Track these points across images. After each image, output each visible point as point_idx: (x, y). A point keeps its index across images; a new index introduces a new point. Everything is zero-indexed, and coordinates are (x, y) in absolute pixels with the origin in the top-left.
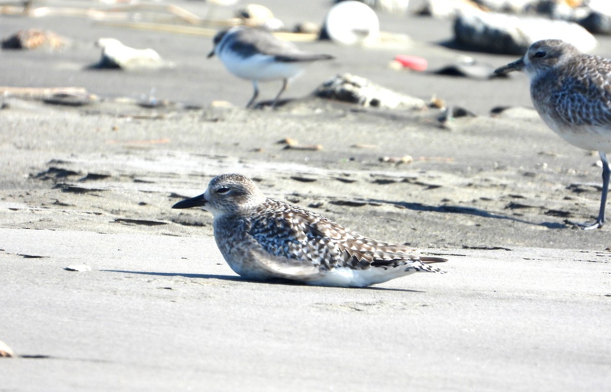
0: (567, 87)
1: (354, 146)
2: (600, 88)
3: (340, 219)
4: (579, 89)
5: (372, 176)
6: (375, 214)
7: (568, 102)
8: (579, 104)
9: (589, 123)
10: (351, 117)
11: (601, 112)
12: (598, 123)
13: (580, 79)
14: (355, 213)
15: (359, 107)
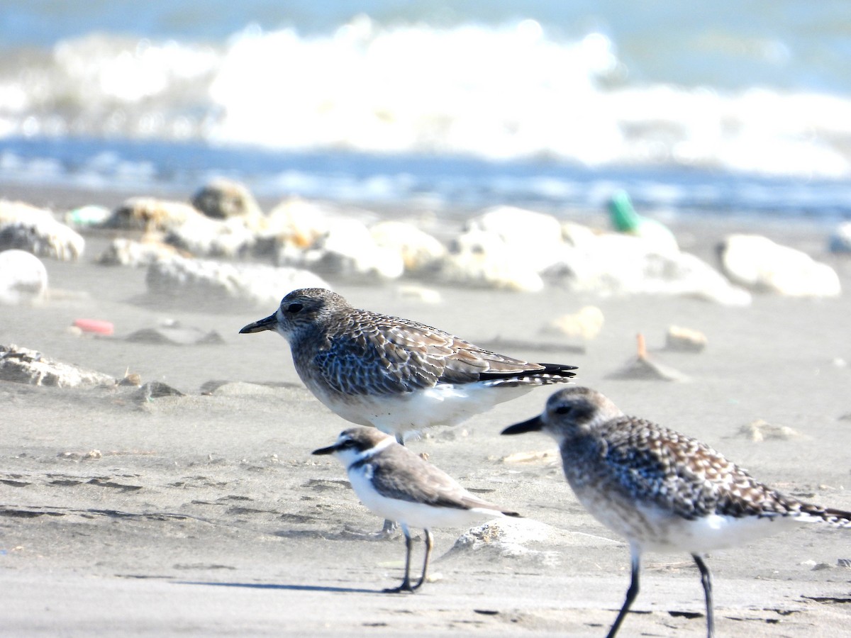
0: (338, 346)
1: (26, 439)
2: (380, 348)
3: (10, 534)
4: (353, 349)
5: (49, 476)
6: (55, 525)
7: (337, 365)
8: (351, 368)
9: (364, 391)
10: (20, 400)
11: (380, 377)
12: (374, 391)
13: (355, 336)
14: (29, 526)
15: (30, 386)
